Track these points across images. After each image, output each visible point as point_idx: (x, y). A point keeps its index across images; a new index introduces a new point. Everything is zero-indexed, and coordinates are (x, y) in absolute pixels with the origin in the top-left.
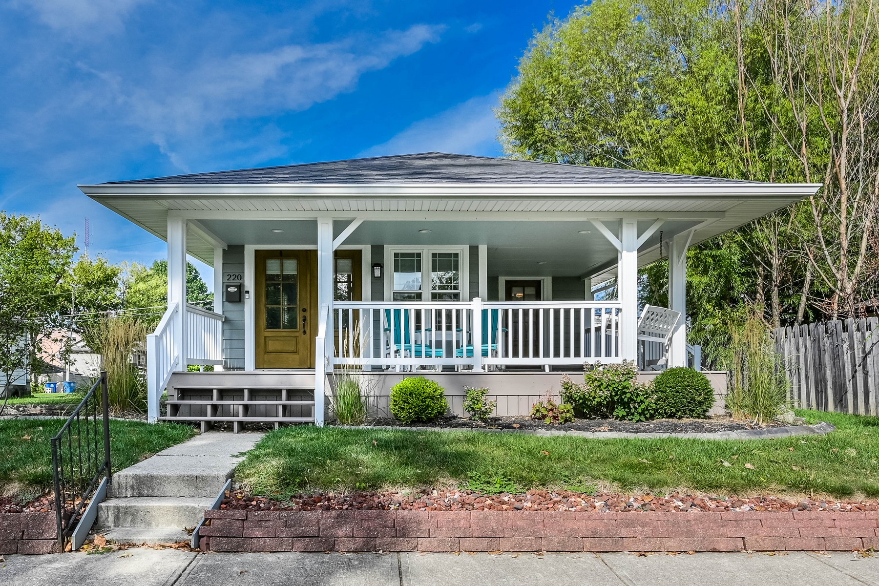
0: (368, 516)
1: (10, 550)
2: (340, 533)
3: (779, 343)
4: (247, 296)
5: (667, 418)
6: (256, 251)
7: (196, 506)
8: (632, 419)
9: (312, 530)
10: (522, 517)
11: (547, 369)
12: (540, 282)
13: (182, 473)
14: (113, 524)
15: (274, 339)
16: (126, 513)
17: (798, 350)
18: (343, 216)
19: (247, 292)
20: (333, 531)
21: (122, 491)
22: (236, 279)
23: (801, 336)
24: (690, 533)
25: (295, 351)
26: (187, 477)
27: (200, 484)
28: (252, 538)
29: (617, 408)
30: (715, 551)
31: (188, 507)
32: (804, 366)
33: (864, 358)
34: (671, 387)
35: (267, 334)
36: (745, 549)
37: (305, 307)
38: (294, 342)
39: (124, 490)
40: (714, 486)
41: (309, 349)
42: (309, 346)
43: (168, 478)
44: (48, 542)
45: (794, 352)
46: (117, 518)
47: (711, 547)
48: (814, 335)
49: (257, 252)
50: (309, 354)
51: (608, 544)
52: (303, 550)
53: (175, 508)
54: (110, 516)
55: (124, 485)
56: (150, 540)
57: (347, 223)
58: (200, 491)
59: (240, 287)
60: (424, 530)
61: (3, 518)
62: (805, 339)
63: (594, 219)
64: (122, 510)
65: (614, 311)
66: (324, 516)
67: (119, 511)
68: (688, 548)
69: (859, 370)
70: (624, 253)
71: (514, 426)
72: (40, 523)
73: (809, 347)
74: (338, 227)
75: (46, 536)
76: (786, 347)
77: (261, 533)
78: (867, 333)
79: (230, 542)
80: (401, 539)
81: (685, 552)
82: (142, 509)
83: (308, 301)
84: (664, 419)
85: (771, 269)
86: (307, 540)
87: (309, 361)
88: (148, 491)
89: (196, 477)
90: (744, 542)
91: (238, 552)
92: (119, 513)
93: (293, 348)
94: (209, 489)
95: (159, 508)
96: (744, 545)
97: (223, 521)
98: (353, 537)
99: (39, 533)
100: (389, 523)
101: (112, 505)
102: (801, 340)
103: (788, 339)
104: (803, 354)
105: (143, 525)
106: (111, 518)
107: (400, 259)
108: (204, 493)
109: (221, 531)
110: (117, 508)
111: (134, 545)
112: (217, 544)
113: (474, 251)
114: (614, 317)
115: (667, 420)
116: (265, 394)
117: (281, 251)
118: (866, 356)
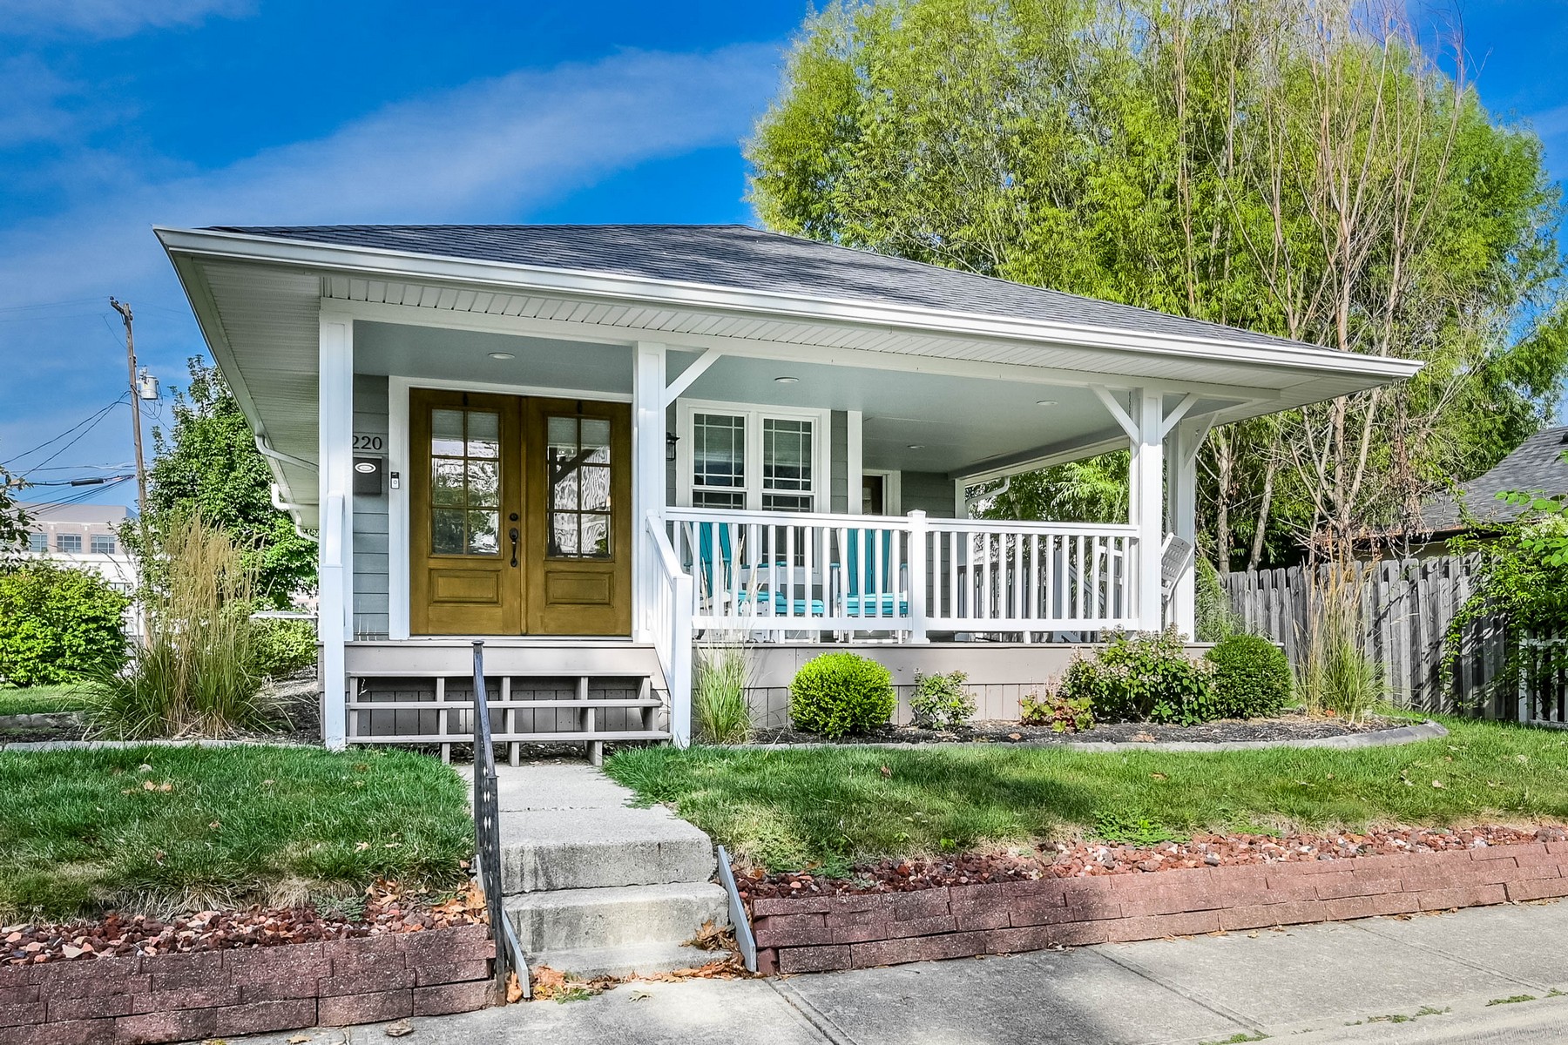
0: (1025, 891)
1: (400, 1010)
2: (992, 923)
3: (1235, 598)
4: (394, 483)
5: (1228, 717)
6: (412, 390)
7: (691, 897)
8: (1180, 720)
9: (945, 922)
10: (1238, 876)
11: (1027, 639)
12: (880, 479)
13: (631, 840)
14: (530, 947)
15: (451, 573)
16: (556, 922)
17: (1268, 608)
18: (685, 343)
19: (397, 476)
20: (979, 920)
21: (512, 882)
22: (370, 445)
23: (1275, 585)
24: (1445, 882)
25: (495, 600)
26: (642, 845)
27: (667, 859)
28: (850, 944)
29: (1158, 703)
30: (1478, 905)
31: (676, 902)
32: (1278, 634)
33: (1377, 624)
34: (1238, 668)
35: (433, 564)
36: (1508, 900)
37: (516, 511)
38: (492, 582)
39: (518, 880)
40: (1420, 816)
41: (524, 597)
42: (523, 591)
43: (606, 849)
44: (477, 986)
45: (1261, 612)
46: (538, 933)
47: (1473, 900)
48: (1297, 585)
49: (414, 393)
50: (523, 606)
51: (1358, 908)
52: (942, 957)
53: (653, 904)
54: (523, 930)
55: (518, 870)
56: (642, 966)
57: (694, 356)
58: (665, 871)
59: (381, 463)
60: (1114, 907)
61: (360, 948)
62: (1282, 592)
63: (1098, 386)
64: (548, 918)
65: (1111, 542)
66: (954, 895)
67: (542, 919)
68: (1449, 905)
69: (1369, 641)
70: (1145, 446)
71: (1012, 736)
72: (445, 952)
73: (1287, 605)
74: (676, 363)
75: (464, 974)
76: (1248, 603)
77: (864, 933)
78: (1383, 586)
79: (821, 955)
80: (1087, 923)
81: (1446, 910)
82: (587, 912)
83: (523, 499)
84: (1224, 720)
85: (1218, 476)
86: (947, 938)
87: (524, 622)
88: (567, 878)
89: (659, 845)
90: (1506, 889)
91: (834, 970)
92: (542, 924)
93: (491, 595)
94: (682, 867)
95: (622, 908)
96: (1507, 894)
97: (790, 918)
98: (1011, 927)
99: (450, 971)
100: (1059, 900)
101: (528, 908)
102: (1273, 594)
103: (1252, 592)
104: (1277, 615)
105: (590, 943)
106: (526, 935)
107: (705, 426)
108: (673, 875)
109: (795, 937)
110: (539, 915)
111: (617, 981)
112: (794, 961)
113: (839, 421)
114: (1112, 553)
115: (1229, 720)
116: (531, 687)
117: (465, 394)
118: (1379, 619)
